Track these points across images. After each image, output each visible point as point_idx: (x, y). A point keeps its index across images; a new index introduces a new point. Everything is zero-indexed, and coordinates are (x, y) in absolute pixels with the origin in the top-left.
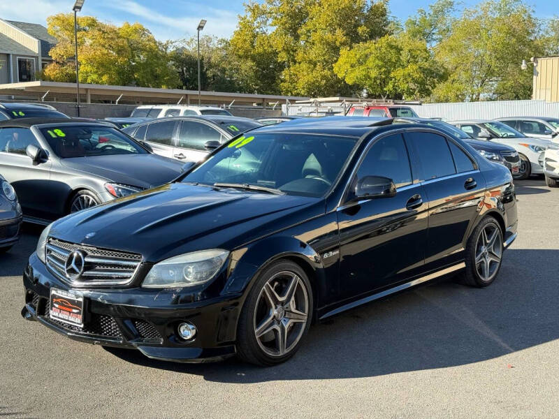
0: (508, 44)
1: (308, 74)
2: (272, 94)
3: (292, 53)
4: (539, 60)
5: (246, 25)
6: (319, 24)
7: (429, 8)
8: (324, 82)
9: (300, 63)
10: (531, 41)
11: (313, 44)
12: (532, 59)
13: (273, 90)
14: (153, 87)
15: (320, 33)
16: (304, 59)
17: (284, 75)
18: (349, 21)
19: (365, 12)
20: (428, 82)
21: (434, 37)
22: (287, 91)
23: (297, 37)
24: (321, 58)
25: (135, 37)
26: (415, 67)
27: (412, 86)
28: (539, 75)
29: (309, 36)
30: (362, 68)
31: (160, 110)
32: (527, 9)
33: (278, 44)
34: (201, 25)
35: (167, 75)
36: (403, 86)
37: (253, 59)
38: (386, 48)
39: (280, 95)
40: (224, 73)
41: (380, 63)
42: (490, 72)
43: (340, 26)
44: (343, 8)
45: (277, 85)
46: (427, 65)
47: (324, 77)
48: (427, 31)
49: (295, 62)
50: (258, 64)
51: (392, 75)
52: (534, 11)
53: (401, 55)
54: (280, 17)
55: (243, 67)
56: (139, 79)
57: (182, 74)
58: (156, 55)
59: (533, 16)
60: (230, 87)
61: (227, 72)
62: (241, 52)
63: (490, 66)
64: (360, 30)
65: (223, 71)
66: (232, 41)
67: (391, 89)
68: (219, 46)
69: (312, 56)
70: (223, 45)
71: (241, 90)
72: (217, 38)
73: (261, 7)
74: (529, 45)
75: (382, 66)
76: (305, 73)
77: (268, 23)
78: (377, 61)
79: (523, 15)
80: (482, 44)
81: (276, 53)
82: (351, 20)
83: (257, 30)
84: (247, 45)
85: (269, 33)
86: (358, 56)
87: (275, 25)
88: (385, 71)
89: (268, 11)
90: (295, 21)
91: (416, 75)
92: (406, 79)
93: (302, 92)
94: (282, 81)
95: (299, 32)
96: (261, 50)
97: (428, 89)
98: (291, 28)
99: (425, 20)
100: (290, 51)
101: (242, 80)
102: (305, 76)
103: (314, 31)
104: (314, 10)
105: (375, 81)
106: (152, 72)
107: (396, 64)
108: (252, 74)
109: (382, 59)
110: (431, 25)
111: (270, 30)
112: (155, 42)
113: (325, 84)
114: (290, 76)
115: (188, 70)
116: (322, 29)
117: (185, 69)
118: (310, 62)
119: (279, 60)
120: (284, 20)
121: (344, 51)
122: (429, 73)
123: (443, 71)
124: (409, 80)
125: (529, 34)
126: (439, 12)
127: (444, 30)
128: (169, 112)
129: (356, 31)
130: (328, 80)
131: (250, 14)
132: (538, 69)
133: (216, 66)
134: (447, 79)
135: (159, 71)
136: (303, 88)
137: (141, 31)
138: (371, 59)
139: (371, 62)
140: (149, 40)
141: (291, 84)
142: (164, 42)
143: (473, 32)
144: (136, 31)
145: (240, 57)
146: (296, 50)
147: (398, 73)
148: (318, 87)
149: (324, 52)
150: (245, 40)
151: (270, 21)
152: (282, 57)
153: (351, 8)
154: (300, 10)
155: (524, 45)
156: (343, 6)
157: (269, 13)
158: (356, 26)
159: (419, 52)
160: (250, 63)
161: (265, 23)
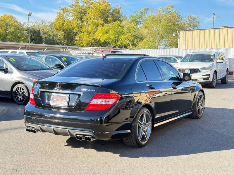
0: (169, 25)
1: (87, 37)
2: (72, 46)
3: (80, 28)
4: (180, 32)
5: (60, 16)
6: (92, 16)
7: (139, 11)
8: (93, 41)
9: (84, 33)
10: (178, 24)
11: (89, 24)
12: (177, 32)
13: (72, 44)
14: (17, 42)
15: (92, 20)
16: (85, 31)
17: (77, 37)
18: (104, 15)
19: (111, 11)
20: (135, 41)
21: (141, 23)
22: (78, 45)
23: (82, 21)
24: (93, 31)
25: (8, 20)
26: (130, 35)
27: (128, 42)
28: (180, 38)
29: (87, 21)
30: (107, 34)
31: (8, 52)
32: (176, 11)
33: (74, 24)
34: (30, 14)
35: (23, 37)
36: (125, 43)
37: (63, 30)
38: (117, 26)
39: (75, 46)
40: (50, 36)
41: (115, 33)
42: (162, 37)
43: (100, 17)
44: (101, 10)
45: (74, 42)
46: (135, 34)
47: (93, 39)
48: (138, 20)
49: (81, 32)
50: (65, 33)
51: (120, 38)
52: (179, 12)
53: (123, 29)
54: (75, 13)
55: (58, 34)
56: (9, 39)
57: (31, 36)
58: (18, 28)
59: (179, 14)
60: (53, 42)
61: (51, 36)
62: (58, 28)
63: (162, 35)
64: (109, 19)
65: (50, 35)
66: (54, 23)
67: (120, 44)
68: (48, 25)
69: (89, 30)
70: (49, 24)
71: (58, 44)
72: (46, 21)
73: (67, 8)
74: (177, 26)
75: (116, 34)
76: (86, 37)
77: (70, 15)
78: (114, 32)
79: (175, 14)
80: (158, 25)
81: (73, 28)
82: (105, 15)
83: (65, 18)
84: (60, 25)
85: (71, 19)
86: (106, 30)
87: (73, 16)
88: (117, 36)
89: (70, 10)
90: (82, 14)
91: (130, 38)
92: (126, 40)
93: (84, 45)
94: (76, 40)
95: (83, 19)
96: (67, 27)
97: (135, 44)
98: (80, 18)
99: (137, 16)
100: (79, 27)
101: (58, 40)
102: (85, 38)
103: (90, 19)
104: (89, 10)
105: (113, 40)
106: (16, 36)
107: (122, 33)
108: (62, 37)
109: (116, 31)
110: (140, 18)
111: (71, 18)
112: (18, 23)
113: (94, 42)
114: (79, 38)
115: (33, 35)
116: (93, 18)
117: (32, 34)
118: (88, 32)
119: (75, 31)
120: (77, 14)
121: (100, 28)
122: (136, 37)
123: (141, 36)
124: (127, 40)
125: (177, 21)
126: (143, 12)
127: (145, 20)
128: (12, 52)
129: (107, 19)
130: (95, 40)
131: (62, 11)
132: (180, 36)
133: (46, 33)
134: (143, 40)
135: (19, 35)
136: (85, 43)
137: (11, 18)
138: (111, 31)
139: (111, 32)
140: (15, 22)
141: (80, 41)
142: (22, 23)
143: (155, 21)
144: (9, 17)
145: (57, 30)
146: (82, 27)
147: (122, 37)
148: (91, 43)
149: (94, 28)
150: (59, 22)
151: (71, 14)
152: (76, 30)
153: (105, 10)
154: (83, 10)
155: (175, 26)
156: (101, 8)
157: (70, 11)
158: (107, 17)
159: (131, 28)
160: (61, 32)
161: (68, 15)
